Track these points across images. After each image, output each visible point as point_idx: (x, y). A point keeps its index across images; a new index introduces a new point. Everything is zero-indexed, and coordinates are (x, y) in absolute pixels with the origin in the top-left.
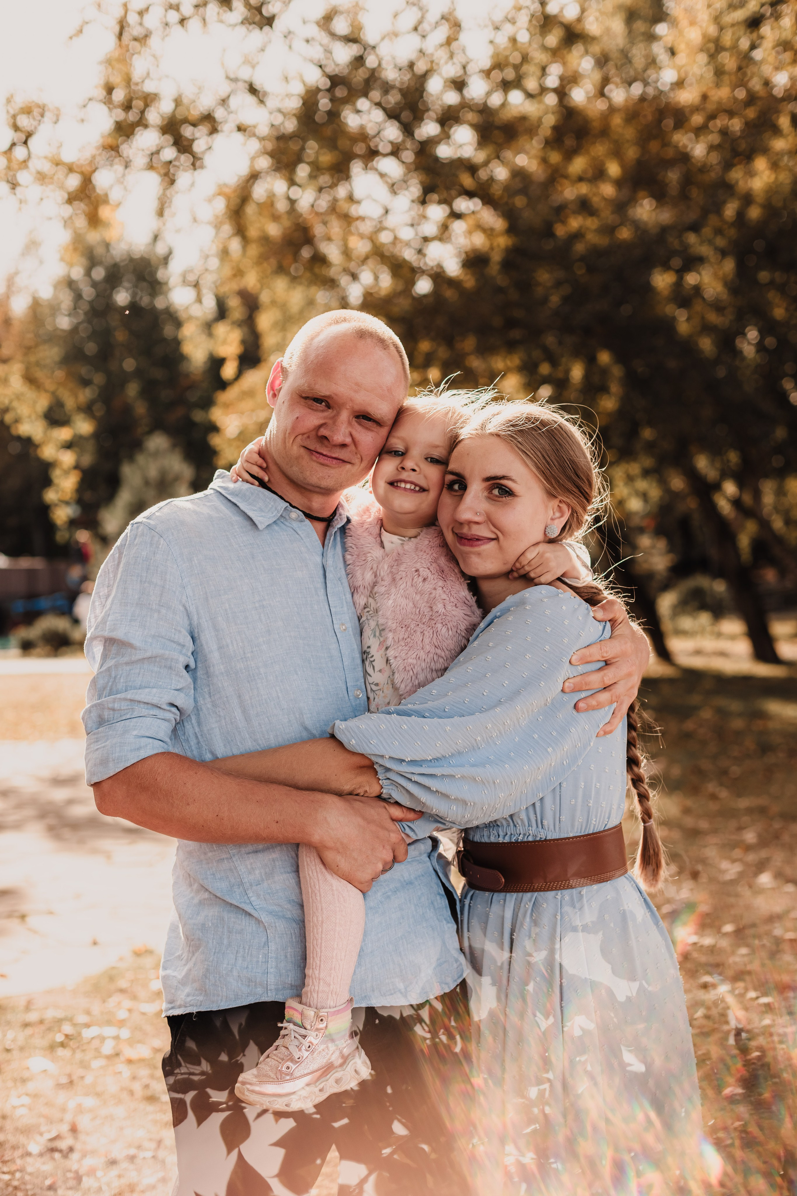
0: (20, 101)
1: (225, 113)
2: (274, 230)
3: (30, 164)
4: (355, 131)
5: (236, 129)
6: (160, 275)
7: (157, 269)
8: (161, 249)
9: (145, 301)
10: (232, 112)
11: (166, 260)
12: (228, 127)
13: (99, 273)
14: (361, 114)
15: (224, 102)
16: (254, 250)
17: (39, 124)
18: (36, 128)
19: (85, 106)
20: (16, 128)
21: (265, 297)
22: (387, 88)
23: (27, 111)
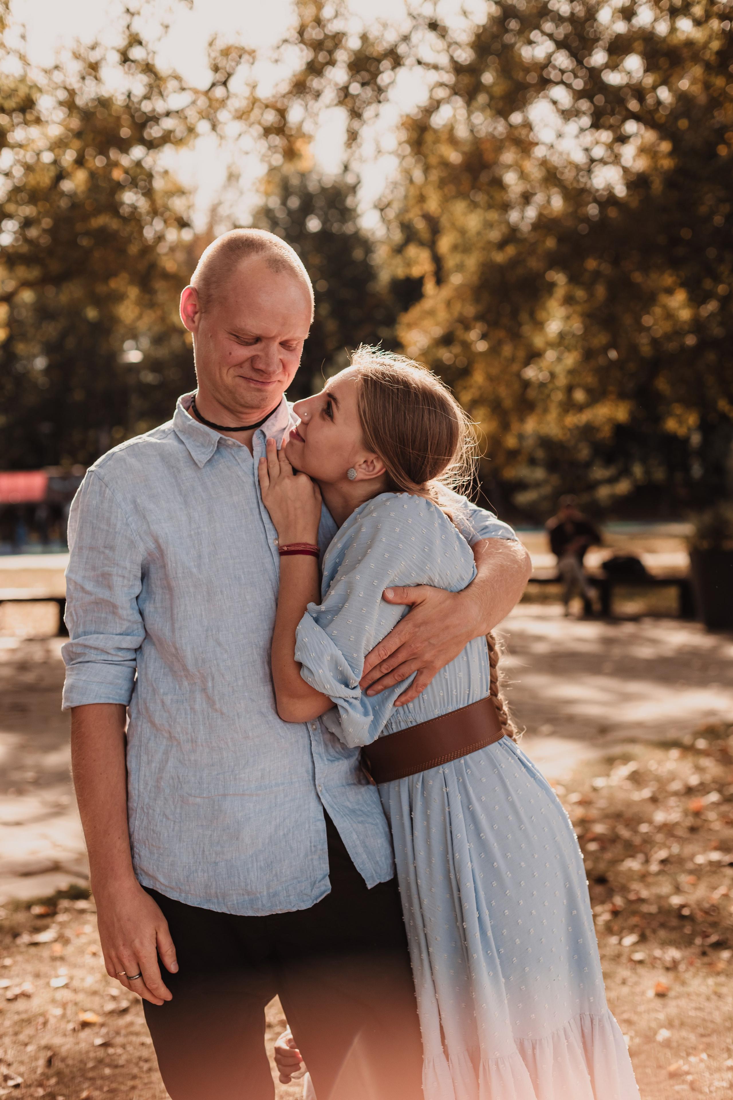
0: (221, 44)
1: (407, 48)
2: (454, 157)
3: (229, 102)
4: (528, 61)
5: (417, 63)
6: (349, 202)
7: (346, 197)
8: (350, 179)
9: (335, 228)
10: (413, 47)
11: (353, 189)
12: (409, 61)
13: (294, 203)
14: (534, 45)
15: (406, 38)
16: (435, 175)
17: (237, 65)
18: (234, 69)
19: (278, 47)
20: (216, 69)
21: (444, 221)
22: (559, 19)
23: (226, 52)
